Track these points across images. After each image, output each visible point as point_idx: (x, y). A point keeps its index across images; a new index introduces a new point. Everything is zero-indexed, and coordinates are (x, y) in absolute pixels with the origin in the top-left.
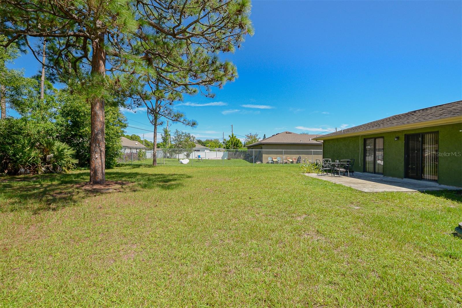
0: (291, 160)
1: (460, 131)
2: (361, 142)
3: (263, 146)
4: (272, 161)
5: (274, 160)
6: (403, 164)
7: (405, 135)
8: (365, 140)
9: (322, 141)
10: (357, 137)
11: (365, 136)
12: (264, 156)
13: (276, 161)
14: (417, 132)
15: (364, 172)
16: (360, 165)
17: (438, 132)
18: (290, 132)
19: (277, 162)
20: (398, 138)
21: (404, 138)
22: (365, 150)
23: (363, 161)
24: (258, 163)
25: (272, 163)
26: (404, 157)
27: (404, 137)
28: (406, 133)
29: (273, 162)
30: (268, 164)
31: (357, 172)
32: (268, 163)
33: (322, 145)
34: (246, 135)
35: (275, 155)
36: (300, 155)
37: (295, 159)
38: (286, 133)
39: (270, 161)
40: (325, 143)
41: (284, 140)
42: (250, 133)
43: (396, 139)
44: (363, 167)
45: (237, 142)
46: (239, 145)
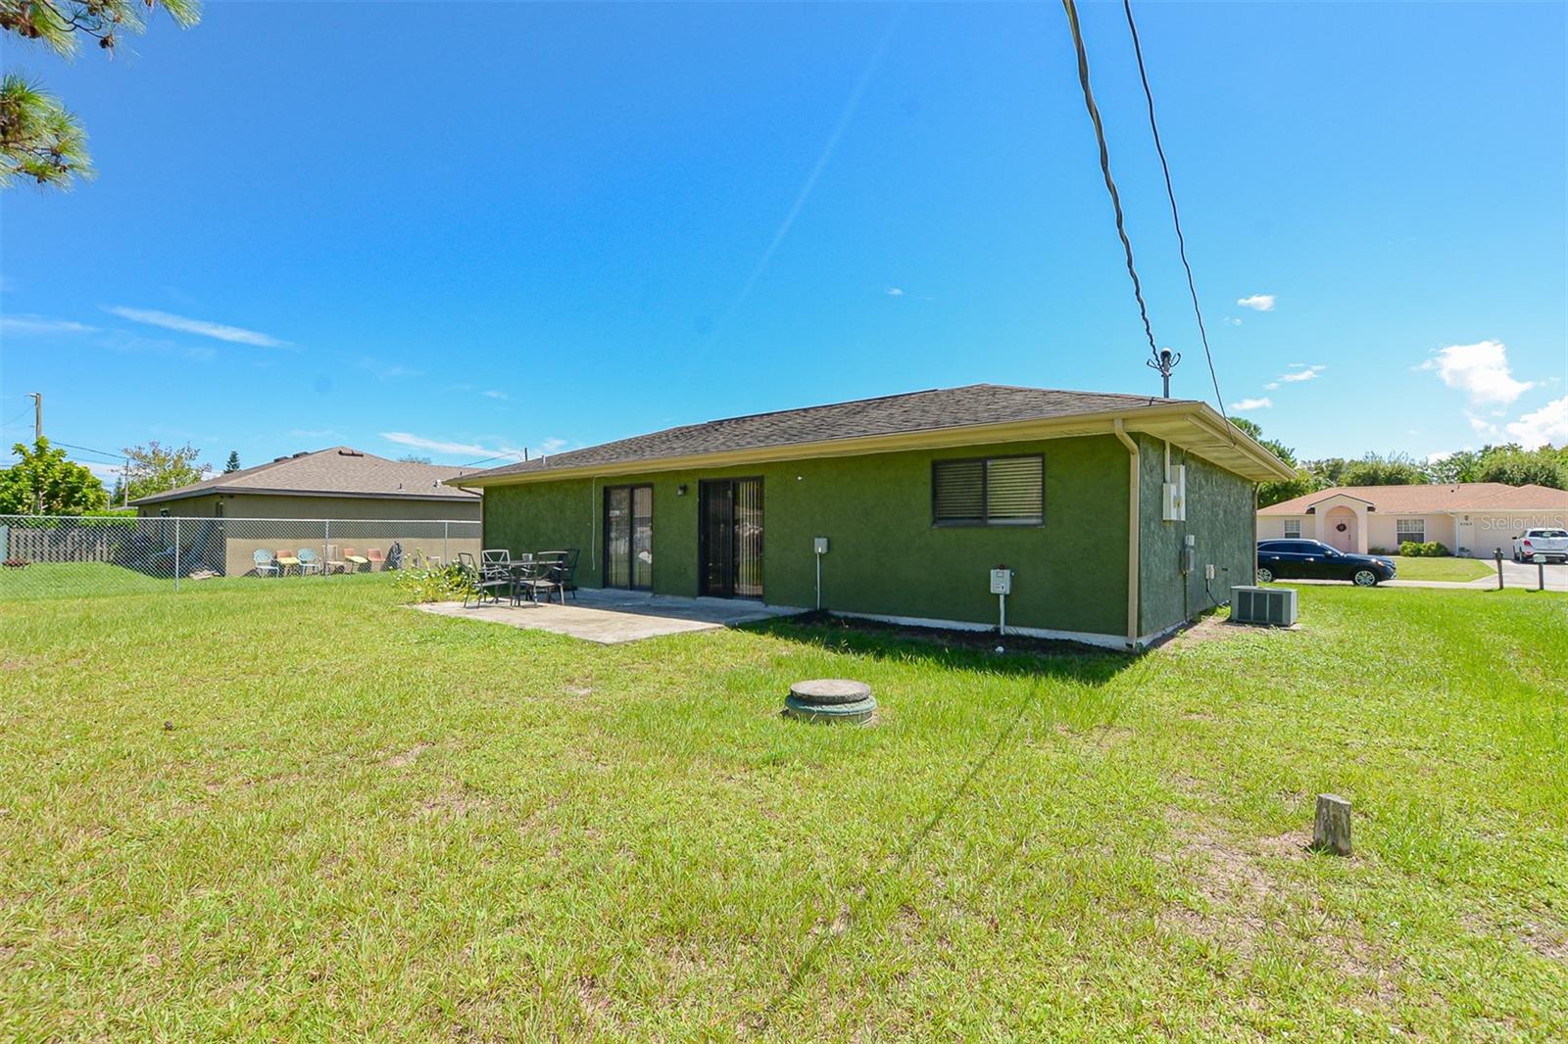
0: (360, 560)
1: (799, 478)
2: (596, 498)
3: (226, 503)
4: (275, 563)
5: (283, 561)
6: (695, 559)
7: (700, 481)
8: (607, 492)
9: (481, 491)
10: (586, 481)
11: (606, 479)
12: (233, 544)
13: (292, 566)
15: (604, 587)
17: (762, 478)
18: (356, 449)
19: (297, 569)
20: (684, 489)
21: (697, 491)
22: (607, 520)
23: (601, 555)
24: (203, 575)
25: (272, 573)
26: (697, 540)
27: (696, 486)
28: (701, 476)
29: (278, 570)
30: (255, 579)
31: (585, 590)
32: (253, 573)
33: (481, 505)
34: (126, 451)
35: (290, 542)
36: (399, 540)
37: (378, 555)
38: (340, 453)
39: (265, 564)
40: (488, 498)
41: (328, 481)
42: (153, 444)
43: (680, 493)
44: (601, 571)
45: (70, 483)
46: (84, 496)
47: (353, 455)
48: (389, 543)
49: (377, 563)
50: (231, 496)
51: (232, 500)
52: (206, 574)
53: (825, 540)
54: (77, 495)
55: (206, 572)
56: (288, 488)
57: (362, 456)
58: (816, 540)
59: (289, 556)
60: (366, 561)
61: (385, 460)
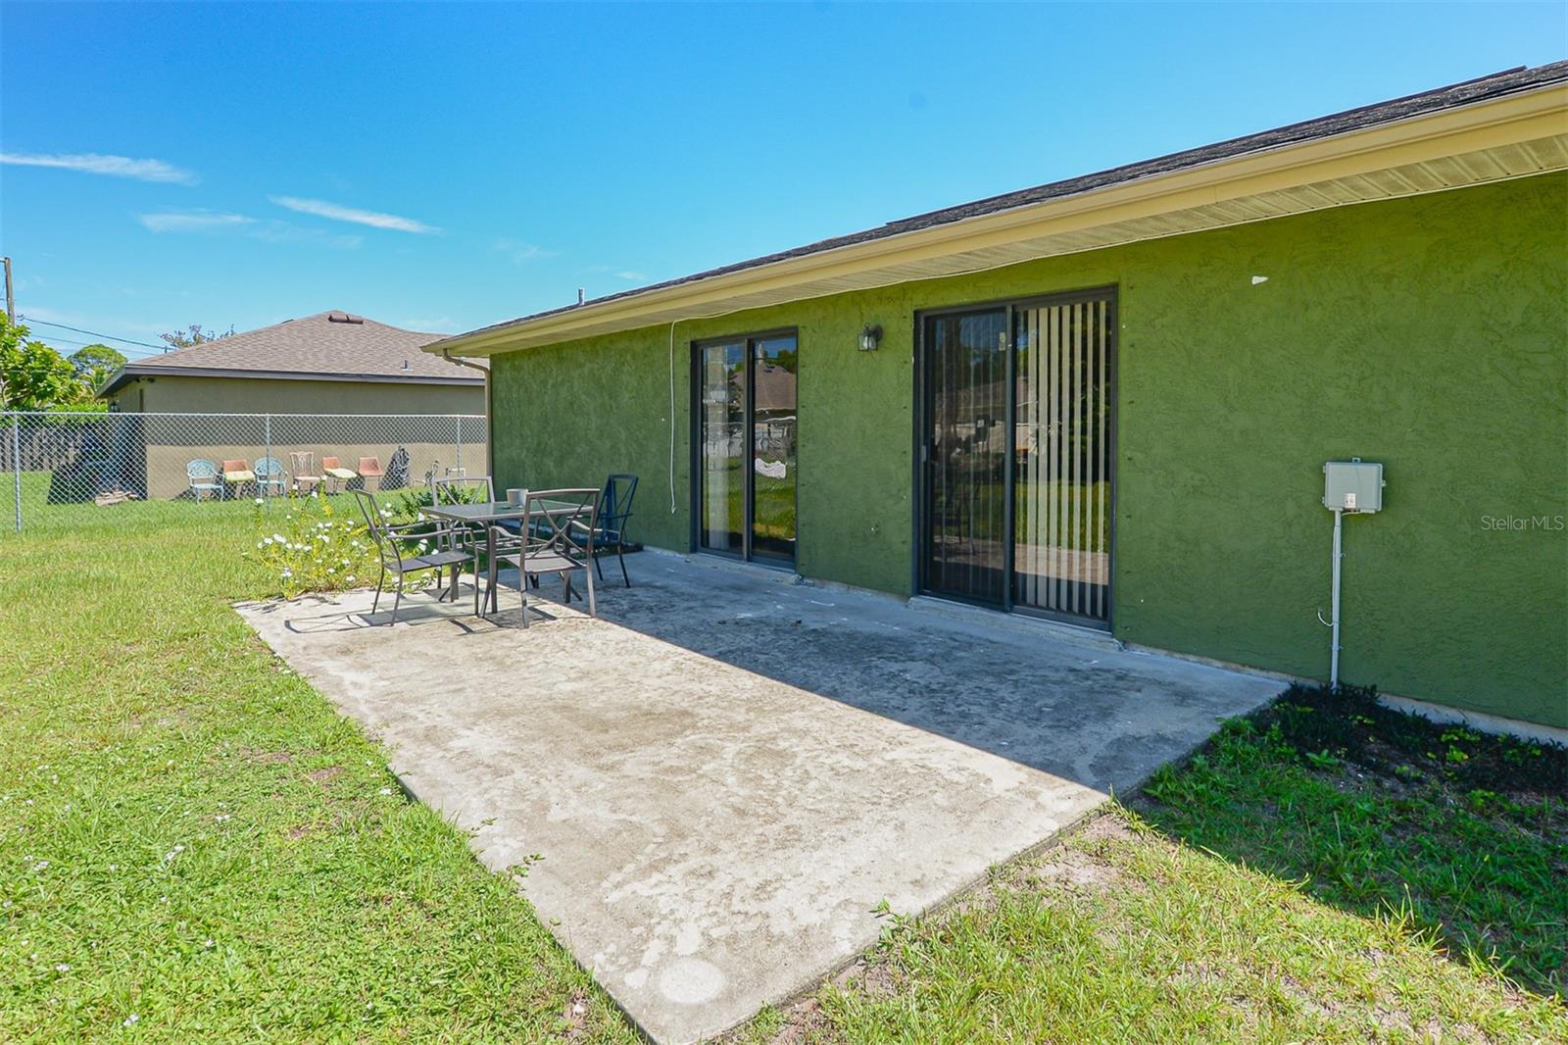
0: (346, 474)
1: (1256, 280)
2: (678, 366)
3: (148, 389)
4: (219, 480)
5: (230, 476)
6: (906, 503)
7: (917, 313)
8: (696, 350)
9: (486, 363)
10: (654, 333)
11: (695, 324)
12: (156, 456)
13: (248, 483)
14: (988, 294)
15: (694, 550)
16: (677, 506)
17: (1111, 291)
18: (354, 314)
19: (252, 488)
20: (876, 334)
21: (910, 337)
22: (698, 413)
23: (687, 483)
24: (111, 499)
25: (215, 495)
26: (910, 458)
27: (908, 326)
28: (921, 301)
29: (229, 491)
30: (188, 507)
31: (658, 551)
32: (188, 495)
33: (486, 388)
34: (165, 337)
35: (243, 449)
36: (404, 446)
37: (374, 466)
38: (331, 319)
39: (203, 481)
40: (497, 374)
41: (301, 358)
42: (193, 328)
43: (866, 344)
44: (688, 516)
45: (33, 369)
46: (50, 386)
47: (348, 321)
48: (390, 450)
49: (373, 478)
50: (151, 379)
51: (155, 384)
52: (118, 496)
53: (1374, 471)
54: (41, 385)
55: (118, 493)
56: (235, 366)
57: (361, 323)
58: (1332, 470)
59: (242, 468)
60: (355, 475)
61: (393, 328)
